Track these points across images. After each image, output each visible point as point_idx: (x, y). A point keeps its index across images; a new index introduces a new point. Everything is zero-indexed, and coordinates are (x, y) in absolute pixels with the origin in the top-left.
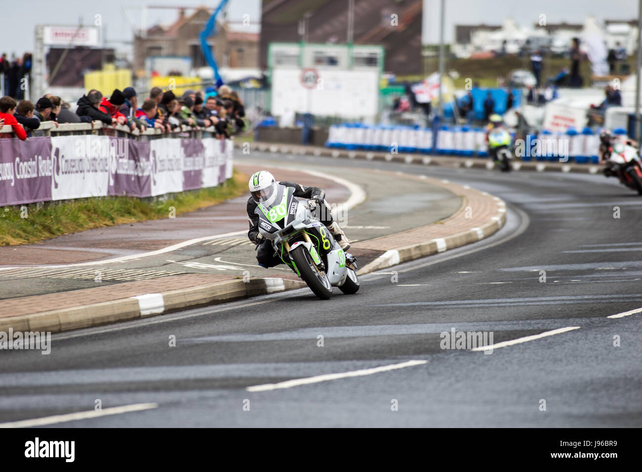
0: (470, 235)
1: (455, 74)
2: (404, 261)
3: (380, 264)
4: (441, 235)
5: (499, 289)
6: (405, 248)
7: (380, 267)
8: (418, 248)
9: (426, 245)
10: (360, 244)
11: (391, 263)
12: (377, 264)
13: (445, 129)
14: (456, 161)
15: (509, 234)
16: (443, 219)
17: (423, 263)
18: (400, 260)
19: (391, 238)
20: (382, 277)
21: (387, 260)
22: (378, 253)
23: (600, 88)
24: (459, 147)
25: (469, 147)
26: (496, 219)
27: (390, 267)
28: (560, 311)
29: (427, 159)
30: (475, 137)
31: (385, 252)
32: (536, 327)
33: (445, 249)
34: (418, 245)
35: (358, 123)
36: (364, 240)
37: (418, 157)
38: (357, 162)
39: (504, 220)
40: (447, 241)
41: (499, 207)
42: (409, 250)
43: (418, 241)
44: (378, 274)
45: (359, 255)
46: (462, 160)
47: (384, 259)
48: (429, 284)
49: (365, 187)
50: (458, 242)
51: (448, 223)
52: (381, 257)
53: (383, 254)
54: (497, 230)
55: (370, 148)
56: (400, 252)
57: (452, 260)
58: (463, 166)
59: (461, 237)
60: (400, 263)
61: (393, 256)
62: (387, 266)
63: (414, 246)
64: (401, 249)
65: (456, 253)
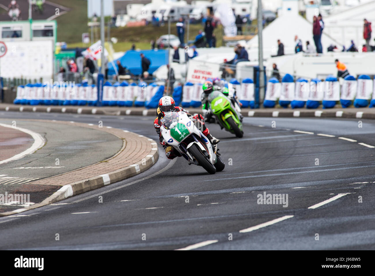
0: (129, 170)
1: (114, 40)
2: (76, 194)
3: (58, 197)
4: (106, 171)
5: (153, 213)
6: (77, 183)
7: (58, 199)
8: (87, 182)
9: (94, 180)
10: (41, 181)
11: (66, 196)
12: (55, 197)
13: (108, 84)
14: (118, 110)
15: (161, 168)
16: (107, 158)
17: (92, 194)
18: (73, 193)
19: (65, 175)
20: (60, 207)
21: (63, 194)
22: (56, 188)
23: (231, 46)
24: (120, 99)
25: (128, 98)
26: (150, 156)
27: (65, 199)
28: (202, 228)
29: (94, 110)
30: (132, 89)
31: (61, 187)
32: (183, 242)
33: (109, 183)
34: (87, 180)
35: (38, 82)
36: (44, 178)
37: (87, 108)
38: (39, 114)
39: (157, 156)
40: (110, 176)
41: (152, 146)
42: (81, 184)
43: (87, 177)
44: (56, 205)
45: (41, 190)
46: (123, 109)
47: (60, 193)
48: (97, 211)
49: (44, 135)
50: (120, 176)
51: (111, 161)
52: (58, 191)
53: (60, 188)
54: (152, 165)
55: (48, 103)
56: (73, 186)
57: (115, 191)
58: (123, 114)
59: (121, 172)
60: (74, 196)
61: (67, 190)
62: (63, 198)
63: (84, 181)
64: (73, 184)
65: (119, 186)
